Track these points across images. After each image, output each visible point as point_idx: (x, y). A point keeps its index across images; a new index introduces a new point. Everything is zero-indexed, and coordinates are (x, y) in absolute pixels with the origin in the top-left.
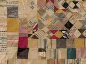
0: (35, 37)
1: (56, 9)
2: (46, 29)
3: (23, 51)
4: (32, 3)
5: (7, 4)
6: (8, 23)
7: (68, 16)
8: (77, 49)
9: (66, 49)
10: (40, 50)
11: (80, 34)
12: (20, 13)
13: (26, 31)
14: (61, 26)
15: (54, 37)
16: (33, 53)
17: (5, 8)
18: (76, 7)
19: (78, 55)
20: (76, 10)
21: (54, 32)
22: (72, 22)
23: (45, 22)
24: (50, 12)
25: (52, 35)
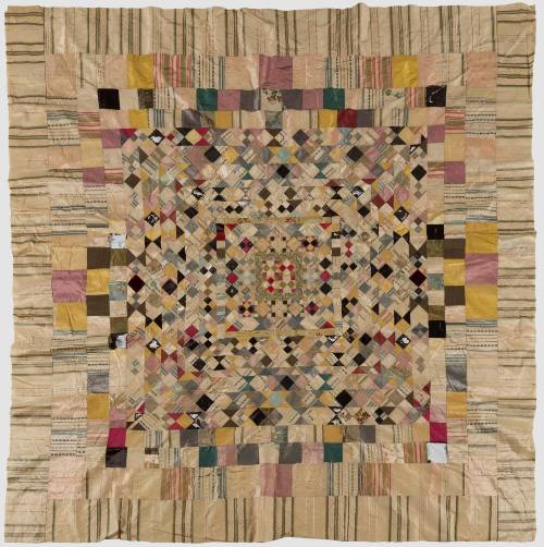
0: (139, 427)
1: (180, 372)
2: (161, 412)
3: (115, 454)
4: (136, 363)
5: (90, 368)
6: (90, 402)
7: (204, 385)
8: (219, 448)
9: (197, 449)
10: (148, 451)
11: (227, 419)
12: (112, 383)
13: (122, 417)
14: (191, 404)
15: (175, 427)
16: (135, 456)
17: (85, 376)
18: (220, 367)
19: (221, 460)
20: (219, 373)
21: (176, 416)
22: (211, 397)
23: (158, 399)
24: (170, 380)
25: (171, 422)
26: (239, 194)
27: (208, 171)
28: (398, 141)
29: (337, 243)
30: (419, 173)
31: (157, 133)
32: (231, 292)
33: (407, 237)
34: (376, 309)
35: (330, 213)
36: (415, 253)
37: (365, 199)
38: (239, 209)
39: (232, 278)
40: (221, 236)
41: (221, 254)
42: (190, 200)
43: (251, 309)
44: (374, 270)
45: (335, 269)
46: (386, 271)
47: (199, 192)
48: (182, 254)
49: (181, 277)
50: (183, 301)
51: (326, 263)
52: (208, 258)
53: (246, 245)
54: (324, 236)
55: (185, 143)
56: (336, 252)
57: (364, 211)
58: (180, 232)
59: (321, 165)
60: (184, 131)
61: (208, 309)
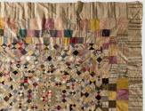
26: (33, 66)
27: (22, 58)
28: (92, 49)
29: (68, 84)
30: (99, 60)
31: (4, 45)
32: (29, 101)
33: (95, 82)
34: (83, 108)
35: (66, 74)
36: (98, 88)
37: (79, 69)
38: (33, 72)
39: (29, 96)
40: (26, 81)
41: (26, 87)
42: (15, 68)
43: (36, 108)
44: (82, 95)
45: (67, 94)
46: (87, 95)
47: (18, 65)
48: (12, 87)
49: (11, 95)
50: (11, 104)
51: (64, 92)
52: (21, 89)
53: (35, 85)
54: (64, 82)
55: (14, 48)
56: (68, 88)
57: (79, 73)
58: (11, 79)
59: (63, 57)
60: (14, 44)
61: (20, 107)
